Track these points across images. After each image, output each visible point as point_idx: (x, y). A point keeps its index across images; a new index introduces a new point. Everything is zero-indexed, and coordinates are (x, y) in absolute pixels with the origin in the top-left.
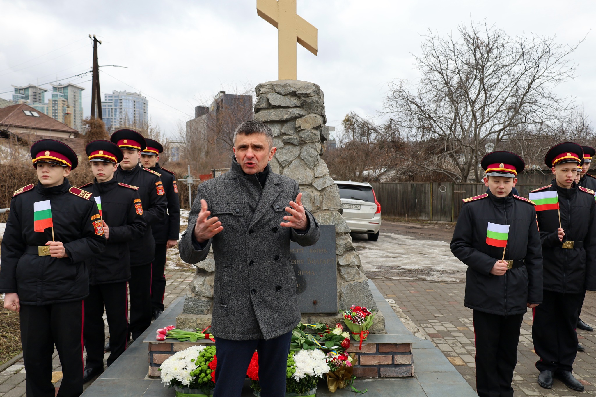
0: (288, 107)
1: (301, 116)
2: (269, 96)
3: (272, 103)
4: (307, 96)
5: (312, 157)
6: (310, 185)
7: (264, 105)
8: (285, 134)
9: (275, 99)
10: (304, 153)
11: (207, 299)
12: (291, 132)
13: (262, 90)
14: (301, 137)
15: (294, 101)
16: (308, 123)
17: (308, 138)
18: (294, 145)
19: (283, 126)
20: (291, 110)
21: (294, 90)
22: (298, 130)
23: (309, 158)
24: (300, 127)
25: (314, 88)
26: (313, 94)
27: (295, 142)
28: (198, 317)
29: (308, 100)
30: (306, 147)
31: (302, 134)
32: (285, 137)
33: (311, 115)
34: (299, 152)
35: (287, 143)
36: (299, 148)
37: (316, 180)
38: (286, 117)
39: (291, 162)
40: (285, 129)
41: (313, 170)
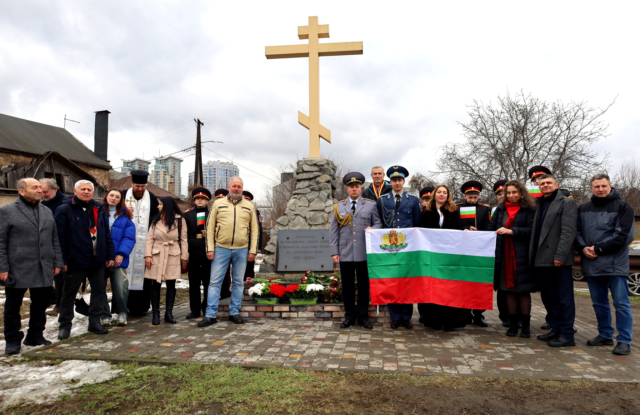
0: (313, 172)
1: (319, 176)
2: (303, 166)
3: (305, 170)
4: (322, 165)
5: (324, 196)
6: (323, 210)
7: (301, 171)
8: (311, 185)
9: (306, 168)
10: (321, 195)
11: (270, 265)
12: (314, 184)
13: (300, 163)
14: (319, 187)
15: (316, 168)
16: (323, 179)
17: (322, 187)
18: (316, 191)
19: (310, 181)
20: (314, 173)
21: (315, 163)
22: (318, 183)
23: (323, 197)
24: (319, 181)
25: (326, 161)
26: (325, 165)
27: (316, 189)
28: (266, 274)
29: (323, 168)
30: (321, 192)
31: (320, 185)
32: (311, 187)
33: (324, 175)
34: (318, 194)
35: (312, 190)
36: (318, 192)
37: (326, 208)
38: (311, 176)
39: (314, 199)
40: (311, 182)
41: (325, 203)
